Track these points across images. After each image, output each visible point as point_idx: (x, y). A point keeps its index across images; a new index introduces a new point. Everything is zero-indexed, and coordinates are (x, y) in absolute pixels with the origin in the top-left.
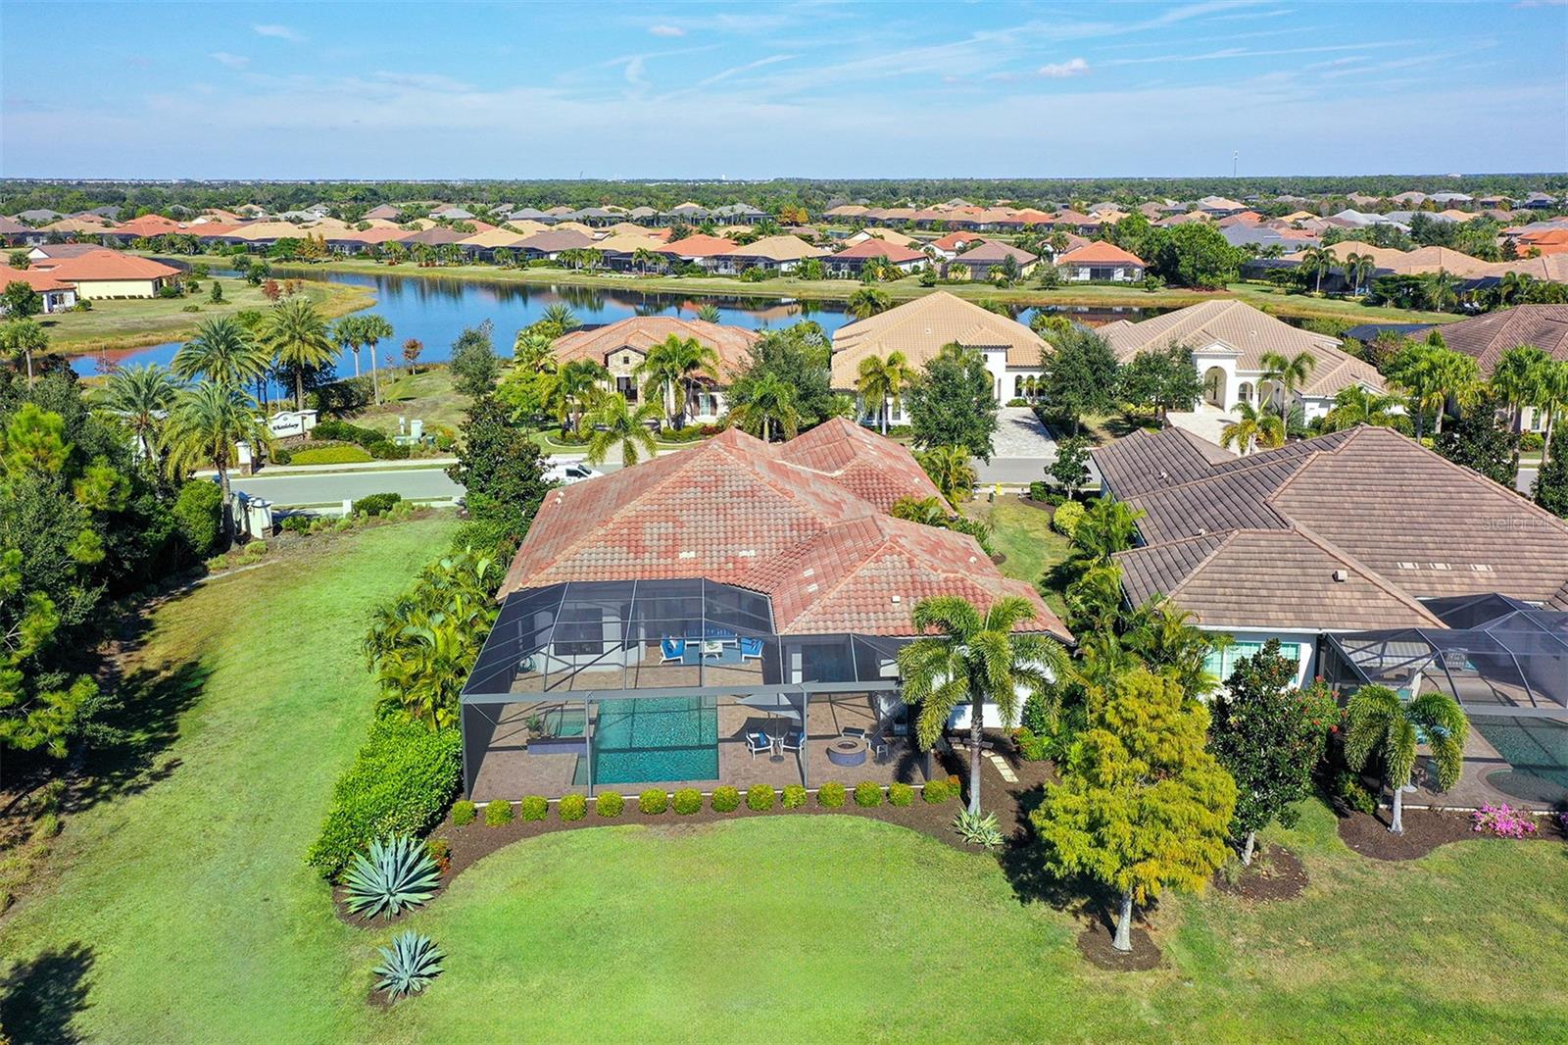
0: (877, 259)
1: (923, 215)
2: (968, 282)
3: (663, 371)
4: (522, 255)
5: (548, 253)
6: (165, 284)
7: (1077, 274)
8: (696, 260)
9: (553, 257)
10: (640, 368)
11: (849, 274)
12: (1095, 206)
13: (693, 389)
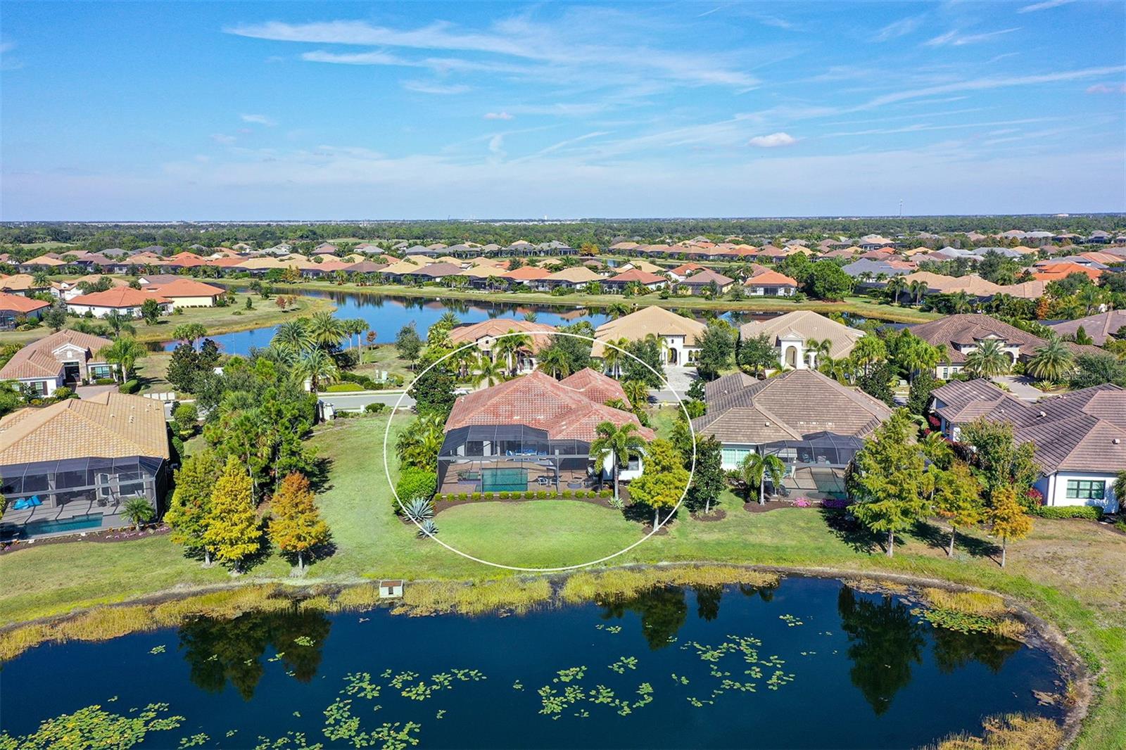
0: (634, 282)
1: (674, 249)
2: (690, 296)
3: (506, 347)
4: (418, 279)
5: (435, 278)
6: (218, 298)
7: (756, 291)
8: (525, 282)
9: (438, 280)
10: (495, 346)
11: (618, 291)
12: (792, 242)
13: (521, 356)
